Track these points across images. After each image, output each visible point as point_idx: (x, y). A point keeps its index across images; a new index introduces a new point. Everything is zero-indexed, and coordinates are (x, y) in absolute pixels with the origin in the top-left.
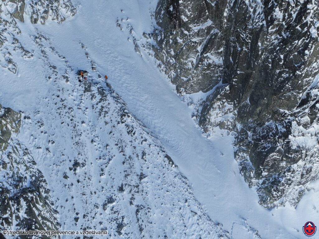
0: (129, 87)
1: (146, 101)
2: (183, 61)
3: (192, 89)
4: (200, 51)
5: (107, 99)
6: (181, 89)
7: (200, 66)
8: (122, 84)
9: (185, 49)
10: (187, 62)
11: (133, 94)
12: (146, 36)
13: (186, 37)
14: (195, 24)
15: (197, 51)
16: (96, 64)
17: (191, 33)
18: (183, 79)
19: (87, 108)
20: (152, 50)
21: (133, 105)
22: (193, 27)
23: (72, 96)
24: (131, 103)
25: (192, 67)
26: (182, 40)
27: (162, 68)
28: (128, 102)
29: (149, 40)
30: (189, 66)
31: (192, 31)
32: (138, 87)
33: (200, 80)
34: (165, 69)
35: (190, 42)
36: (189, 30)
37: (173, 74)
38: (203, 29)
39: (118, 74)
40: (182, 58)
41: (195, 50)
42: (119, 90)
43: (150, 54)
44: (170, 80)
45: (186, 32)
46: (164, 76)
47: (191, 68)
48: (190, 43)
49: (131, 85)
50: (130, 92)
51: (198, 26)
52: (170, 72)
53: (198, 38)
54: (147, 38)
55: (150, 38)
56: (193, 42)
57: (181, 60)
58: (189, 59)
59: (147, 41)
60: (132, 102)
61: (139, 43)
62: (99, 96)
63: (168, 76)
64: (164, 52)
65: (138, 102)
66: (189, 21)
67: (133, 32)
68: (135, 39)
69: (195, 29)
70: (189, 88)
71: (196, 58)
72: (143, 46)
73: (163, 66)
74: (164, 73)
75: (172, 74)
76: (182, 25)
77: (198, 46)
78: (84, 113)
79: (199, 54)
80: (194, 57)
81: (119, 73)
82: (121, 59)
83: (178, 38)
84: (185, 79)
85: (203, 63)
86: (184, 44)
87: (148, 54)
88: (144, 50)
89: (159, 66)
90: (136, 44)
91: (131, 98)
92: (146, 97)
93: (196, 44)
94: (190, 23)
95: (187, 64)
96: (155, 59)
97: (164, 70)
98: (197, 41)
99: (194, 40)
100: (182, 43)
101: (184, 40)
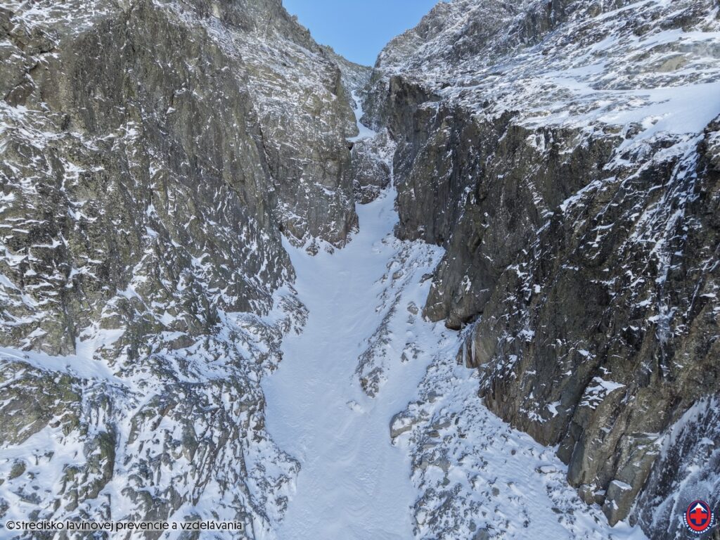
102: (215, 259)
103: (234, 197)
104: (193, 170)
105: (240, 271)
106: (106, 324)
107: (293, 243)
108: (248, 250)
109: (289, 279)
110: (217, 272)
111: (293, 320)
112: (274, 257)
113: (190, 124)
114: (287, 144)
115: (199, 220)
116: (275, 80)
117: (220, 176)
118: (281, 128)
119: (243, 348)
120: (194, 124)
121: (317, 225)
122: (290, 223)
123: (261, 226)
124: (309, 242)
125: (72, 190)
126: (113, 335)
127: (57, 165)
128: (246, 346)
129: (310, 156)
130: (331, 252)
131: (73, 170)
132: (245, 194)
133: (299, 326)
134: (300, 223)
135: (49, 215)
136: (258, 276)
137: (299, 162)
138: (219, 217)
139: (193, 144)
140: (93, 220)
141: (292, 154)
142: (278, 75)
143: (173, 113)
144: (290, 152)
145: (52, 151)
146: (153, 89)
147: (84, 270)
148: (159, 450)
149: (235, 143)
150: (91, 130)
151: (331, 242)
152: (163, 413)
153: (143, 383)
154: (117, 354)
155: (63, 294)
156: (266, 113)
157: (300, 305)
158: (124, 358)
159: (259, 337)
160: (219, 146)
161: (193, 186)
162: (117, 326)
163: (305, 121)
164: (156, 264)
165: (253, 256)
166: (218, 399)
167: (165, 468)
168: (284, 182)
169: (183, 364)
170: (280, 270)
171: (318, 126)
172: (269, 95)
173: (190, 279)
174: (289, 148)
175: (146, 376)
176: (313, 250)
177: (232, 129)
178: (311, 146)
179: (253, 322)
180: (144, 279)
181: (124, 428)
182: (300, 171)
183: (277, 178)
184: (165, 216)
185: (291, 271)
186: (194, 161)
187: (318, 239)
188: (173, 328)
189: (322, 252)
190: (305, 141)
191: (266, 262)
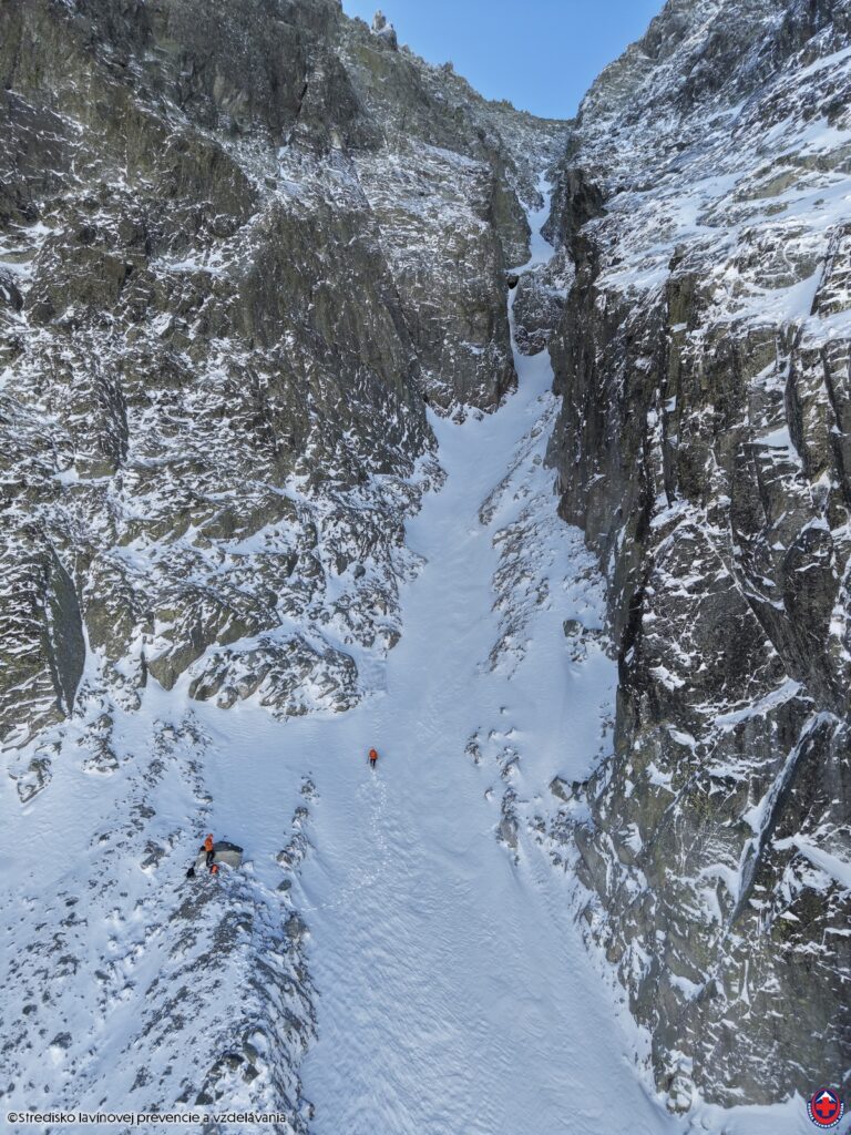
0: (389, 965)
1: (431, 1059)
2: (674, 878)
3: (731, 1061)
4: (756, 828)
5: (223, 961)
6: (668, 1058)
7: (757, 904)
8: (365, 945)
9: (679, 817)
10: (696, 886)
11: (387, 1003)
12: (560, 788)
13: (686, 759)
14: (721, 701)
15: (744, 829)
16: (310, 850)
17: (707, 741)
18: (678, 990)
19: (128, 986)
20: (570, 845)
21: (350, 1056)
22: (713, 714)
23: (122, 919)
24: (347, 1041)
25: (719, 917)
26: (668, 777)
27: (594, 927)
28: (336, 1031)
29: (573, 803)
30: (705, 908)
31: (708, 729)
32: (433, 977)
33: (777, 1006)
34: (605, 933)
35: (700, 780)
36: (695, 726)
37: (640, 960)
38: (761, 717)
39: (374, 905)
40: (672, 865)
41: (734, 821)
42: (332, 964)
43: (557, 861)
44: (627, 997)
45: (684, 738)
46: (599, 969)
47: (715, 921)
48: (699, 785)
49: (400, 962)
50: (376, 987)
51: (737, 708)
52: (628, 947)
53: (741, 762)
54: (562, 796)
55: (577, 798)
56: (717, 780)
57: (667, 870)
58: (703, 871)
59: (564, 808)
60: (353, 1040)
61: (523, 811)
62: (210, 942)
63: (616, 968)
64: (605, 844)
65: (385, 1049)
66: (692, 690)
67: (513, 771)
68: (513, 796)
69: (722, 723)
70: (718, 1054)
71: (740, 867)
72: (536, 823)
73: (600, 915)
74: (602, 951)
75: (635, 958)
76: (662, 708)
77: (750, 804)
78: (103, 1002)
79: (756, 842)
80: (731, 858)
81: (378, 901)
82: (420, 855)
83: (652, 768)
84: (690, 989)
85: (775, 891)
86: (677, 794)
87: (553, 858)
88: (539, 839)
89: (586, 913)
90: (509, 812)
91: (362, 1017)
92: (445, 1037)
93: (731, 790)
94: (699, 698)
95: (692, 892)
96: (577, 880)
97: (604, 935)
98: (740, 778)
99: (721, 770)
100: (669, 788)
101: (679, 772)
102: (360, 431)
103: (373, 377)
104: (335, 358)
105: (382, 442)
106: (299, 473)
107: (439, 413)
108: (388, 424)
109: (431, 448)
110: (363, 442)
111: (432, 482)
112: (414, 429)
113: (327, 315)
114: (427, 303)
115: (345, 401)
116: (409, 223)
117: (358, 358)
118: (419, 285)
119: (388, 498)
120: (331, 315)
121: (464, 390)
122: (434, 392)
123: (400, 399)
124: (456, 410)
125: (266, 391)
126: (303, 479)
127: (255, 376)
128: (390, 497)
129: (454, 312)
130: (480, 418)
131: (264, 377)
132: (382, 370)
133: (437, 486)
134: (445, 390)
135: (260, 409)
136: (400, 446)
137: (441, 321)
138: (361, 396)
139: (332, 333)
140: (281, 409)
141: (432, 314)
142: (413, 217)
143: (313, 309)
144: (431, 312)
145: (250, 366)
146: (296, 292)
147: (282, 441)
148: (339, 536)
149: (369, 322)
150: (266, 346)
151: (481, 408)
152: (338, 519)
153: (325, 505)
154: (308, 490)
155: (275, 454)
156: (401, 271)
157: (439, 470)
158: (311, 492)
159: (400, 492)
160: (354, 329)
161: (337, 372)
162: (305, 474)
163: (446, 271)
164: (320, 436)
165: (394, 429)
166: (370, 518)
167: (343, 544)
168: (426, 348)
169: (346, 499)
170: (421, 440)
171: (462, 273)
172: (404, 246)
173: (344, 447)
174: (429, 307)
175: (326, 501)
176: (460, 419)
177: (365, 308)
178: (454, 300)
179: (395, 481)
180: (314, 446)
181: (319, 526)
182: (442, 331)
183: (418, 344)
184: (320, 401)
185: (434, 441)
186: (335, 349)
187: (466, 406)
188: (337, 478)
189: (470, 420)
190: (446, 295)
191: (406, 433)
